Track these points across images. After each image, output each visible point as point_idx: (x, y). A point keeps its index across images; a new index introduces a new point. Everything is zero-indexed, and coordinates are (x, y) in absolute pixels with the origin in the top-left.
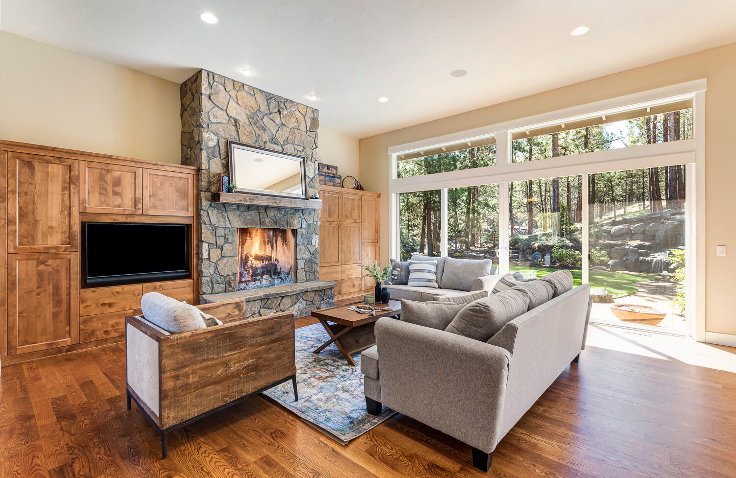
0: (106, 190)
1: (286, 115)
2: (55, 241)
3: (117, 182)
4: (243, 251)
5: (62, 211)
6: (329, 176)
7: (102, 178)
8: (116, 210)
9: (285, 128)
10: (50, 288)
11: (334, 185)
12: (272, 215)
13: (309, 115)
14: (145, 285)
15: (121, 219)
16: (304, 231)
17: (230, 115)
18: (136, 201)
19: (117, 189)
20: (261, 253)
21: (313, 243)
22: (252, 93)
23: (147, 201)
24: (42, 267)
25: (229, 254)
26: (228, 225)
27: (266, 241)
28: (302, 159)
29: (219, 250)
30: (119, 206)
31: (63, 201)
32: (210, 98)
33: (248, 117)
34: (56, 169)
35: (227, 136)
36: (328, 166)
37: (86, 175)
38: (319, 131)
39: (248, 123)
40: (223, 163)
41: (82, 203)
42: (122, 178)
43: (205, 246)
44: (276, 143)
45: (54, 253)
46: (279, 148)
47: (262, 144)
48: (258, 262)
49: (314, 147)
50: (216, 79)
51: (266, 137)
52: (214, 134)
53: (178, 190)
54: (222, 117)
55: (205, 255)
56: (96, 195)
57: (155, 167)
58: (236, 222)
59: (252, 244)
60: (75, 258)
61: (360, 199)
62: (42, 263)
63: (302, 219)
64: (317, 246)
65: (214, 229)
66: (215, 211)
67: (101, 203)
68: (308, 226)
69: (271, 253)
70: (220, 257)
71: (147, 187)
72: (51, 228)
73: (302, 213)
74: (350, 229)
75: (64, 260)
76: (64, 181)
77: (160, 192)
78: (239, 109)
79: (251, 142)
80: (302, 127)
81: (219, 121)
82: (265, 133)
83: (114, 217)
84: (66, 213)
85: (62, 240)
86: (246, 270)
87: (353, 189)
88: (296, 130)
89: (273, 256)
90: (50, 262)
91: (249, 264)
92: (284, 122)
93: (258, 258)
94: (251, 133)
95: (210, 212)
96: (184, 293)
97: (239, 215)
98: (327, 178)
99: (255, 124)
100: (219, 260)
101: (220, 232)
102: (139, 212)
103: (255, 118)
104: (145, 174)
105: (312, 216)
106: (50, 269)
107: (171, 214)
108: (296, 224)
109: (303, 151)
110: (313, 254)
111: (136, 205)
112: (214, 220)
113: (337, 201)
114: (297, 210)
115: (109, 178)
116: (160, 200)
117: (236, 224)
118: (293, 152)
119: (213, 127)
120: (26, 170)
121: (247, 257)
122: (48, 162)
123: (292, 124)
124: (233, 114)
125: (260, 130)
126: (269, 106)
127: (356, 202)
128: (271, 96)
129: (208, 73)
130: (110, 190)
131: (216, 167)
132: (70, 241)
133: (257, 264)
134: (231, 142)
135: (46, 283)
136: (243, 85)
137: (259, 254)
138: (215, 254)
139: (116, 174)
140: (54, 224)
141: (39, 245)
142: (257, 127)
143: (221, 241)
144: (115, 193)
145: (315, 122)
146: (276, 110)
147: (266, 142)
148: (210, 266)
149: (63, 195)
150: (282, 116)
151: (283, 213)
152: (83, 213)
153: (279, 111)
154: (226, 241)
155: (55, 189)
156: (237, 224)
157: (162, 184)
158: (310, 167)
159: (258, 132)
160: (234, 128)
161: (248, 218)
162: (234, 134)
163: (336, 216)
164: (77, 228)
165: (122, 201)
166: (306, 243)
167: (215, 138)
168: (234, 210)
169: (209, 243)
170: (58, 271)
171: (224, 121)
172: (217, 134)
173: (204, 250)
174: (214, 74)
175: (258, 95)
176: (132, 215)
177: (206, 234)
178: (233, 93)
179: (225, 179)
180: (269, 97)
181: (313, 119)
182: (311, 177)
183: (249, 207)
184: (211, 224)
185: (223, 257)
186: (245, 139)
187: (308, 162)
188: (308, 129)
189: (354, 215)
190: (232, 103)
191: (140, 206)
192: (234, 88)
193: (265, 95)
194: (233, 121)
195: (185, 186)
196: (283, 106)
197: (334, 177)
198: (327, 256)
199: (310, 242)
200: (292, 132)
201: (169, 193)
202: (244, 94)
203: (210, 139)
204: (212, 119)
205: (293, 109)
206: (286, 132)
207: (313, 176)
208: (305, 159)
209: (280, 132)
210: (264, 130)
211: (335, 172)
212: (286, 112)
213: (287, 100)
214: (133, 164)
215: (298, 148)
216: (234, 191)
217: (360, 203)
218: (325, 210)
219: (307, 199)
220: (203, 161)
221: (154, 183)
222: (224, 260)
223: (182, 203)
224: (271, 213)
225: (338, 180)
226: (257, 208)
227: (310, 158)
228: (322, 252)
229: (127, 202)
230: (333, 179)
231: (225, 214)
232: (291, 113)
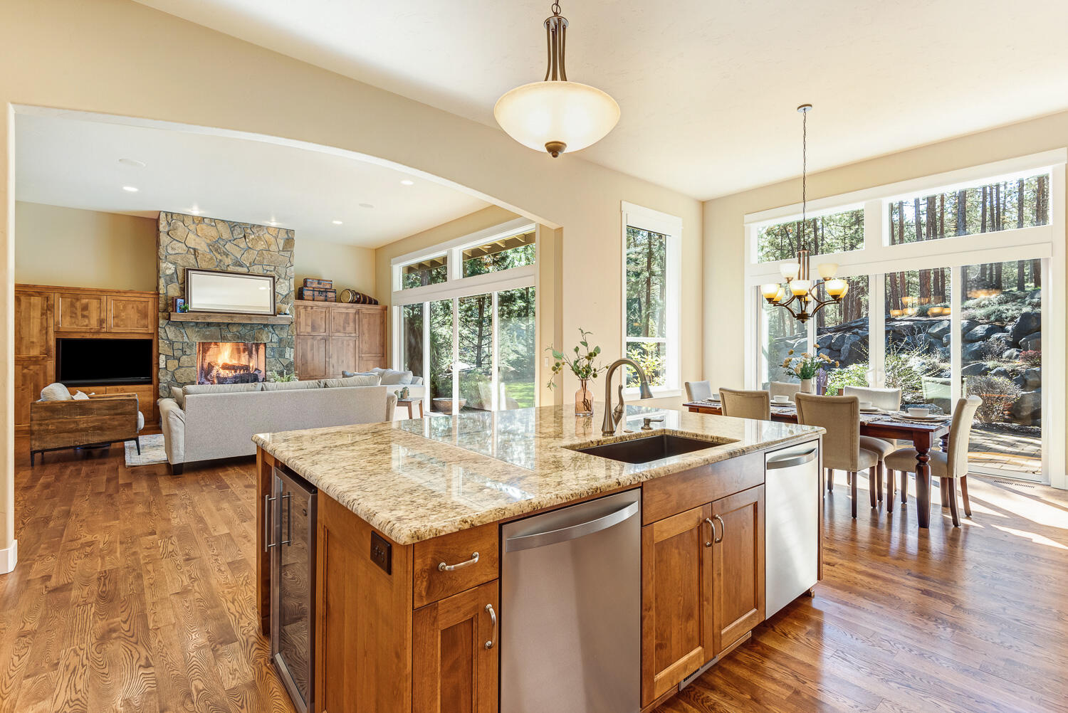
0: (76, 314)
1: (253, 239)
2: (35, 352)
3: (85, 308)
4: (204, 359)
5: (41, 330)
6: (319, 291)
7: (72, 305)
8: (84, 329)
9: (251, 252)
10: (32, 386)
11: (326, 300)
12: (235, 330)
13: (283, 235)
14: (108, 387)
15: (88, 336)
16: (275, 345)
17: (189, 245)
18: (101, 322)
19: (85, 313)
20: (234, 363)
21: (287, 356)
22: (213, 224)
23: (111, 321)
24: (25, 371)
25: (186, 365)
26: (186, 339)
28: (271, 279)
29: (177, 361)
30: (87, 326)
31: (42, 323)
32: (168, 234)
33: (209, 245)
34: (37, 300)
35: (185, 264)
36: (319, 280)
37: (60, 304)
38: (296, 249)
39: (208, 251)
40: (181, 287)
41: (56, 324)
42: (89, 305)
43: (162, 358)
44: (241, 266)
45: (35, 361)
46: (244, 270)
47: (224, 268)
48: (227, 372)
49: (289, 265)
50: (174, 218)
51: (228, 261)
52: (171, 263)
53: (139, 311)
54: (180, 248)
55: (162, 365)
56: (68, 318)
57: (118, 294)
58: (194, 338)
59: (218, 353)
60: (51, 365)
61: (358, 312)
62: (26, 368)
63: (273, 334)
64: (292, 359)
65: (171, 343)
66: (172, 329)
67: (71, 324)
68: (280, 340)
69: (249, 363)
70: (177, 366)
71: (111, 310)
72: (33, 342)
73: (273, 328)
74: (343, 343)
75: (42, 366)
76: (42, 309)
77: (123, 314)
78: (198, 239)
79: (211, 267)
80: (273, 248)
81: (177, 252)
82: (227, 257)
83: (83, 334)
84: (44, 332)
85: (41, 352)
87: (350, 303)
88: (264, 252)
89: (251, 365)
90: (31, 367)
91: (214, 373)
92: (250, 245)
93: (225, 367)
94: (211, 259)
95: (167, 329)
96: (144, 396)
97: (198, 332)
98: (316, 293)
99: (216, 250)
100: (177, 369)
101: (176, 346)
102: (104, 330)
103: (215, 246)
104: (109, 300)
105: (286, 331)
106: (32, 372)
107: (133, 331)
108: (265, 339)
109: (274, 270)
110: (287, 366)
111: (101, 325)
112: (171, 336)
113: (324, 315)
114: (266, 326)
115: (78, 304)
116: (122, 320)
118: (261, 272)
119: (171, 258)
121: (211, 367)
122: (31, 296)
123: (261, 245)
124: (192, 244)
125: (221, 256)
126: (232, 234)
127: (351, 316)
128: (235, 224)
129: (167, 213)
130: (79, 313)
131: (174, 290)
132: (47, 352)
133: (224, 373)
134: (188, 269)
135: (28, 382)
136: (204, 218)
137: (230, 364)
138: (172, 364)
139: (84, 301)
140: (35, 340)
141: (24, 354)
142: (219, 253)
143: (177, 353)
144: (83, 316)
145: (289, 242)
146: (241, 236)
147: (228, 266)
148: (167, 374)
149: (41, 319)
150: (247, 240)
151: (249, 328)
152: (56, 332)
153: (245, 236)
154: (184, 353)
155: (37, 315)
157: (124, 307)
158: (283, 285)
159: (219, 257)
160: (193, 256)
161: (207, 333)
162: (192, 260)
163: (323, 330)
164: (52, 343)
165: (89, 321)
166: (277, 356)
167: (172, 267)
168: (193, 326)
169: (166, 355)
170: (37, 374)
171: (180, 251)
172: (175, 263)
173: (160, 361)
174: (172, 214)
175: (220, 226)
176: (98, 332)
177: (163, 347)
178: (192, 227)
179: (179, 301)
180: (233, 226)
181: (287, 239)
182: (284, 294)
183: (209, 324)
184: (168, 339)
185: (180, 367)
186: (204, 265)
187: (281, 280)
188: (281, 249)
189: (347, 329)
190: (191, 236)
191: (104, 325)
192: (194, 223)
193: (227, 224)
194: (192, 250)
195: (146, 308)
196: (249, 231)
197: (326, 291)
198: (309, 369)
199: (282, 355)
200: (260, 253)
201: (131, 314)
202: (204, 226)
203: (168, 268)
204: (170, 251)
205: (261, 233)
206: (253, 255)
207: (287, 292)
208: (277, 278)
209: (245, 255)
210: (227, 255)
211: (328, 287)
212: (253, 236)
213: (254, 225)
214: (99, 293)
215: (268, 268)
216: (188, 311)
217: (357, 316)
218: (306, 325)
219: (275, 315)
220: (161, 286)
221: (117, 307)
222: (182, 370)
223: (143, 322)
224: (234, 329)
225: (331, 295)
226: (218, 325)
227: (284, 276)
228: (303, 365)
229: (94, 323)
230: (324, 294)
231: (183, 331)
232: (260, 238)
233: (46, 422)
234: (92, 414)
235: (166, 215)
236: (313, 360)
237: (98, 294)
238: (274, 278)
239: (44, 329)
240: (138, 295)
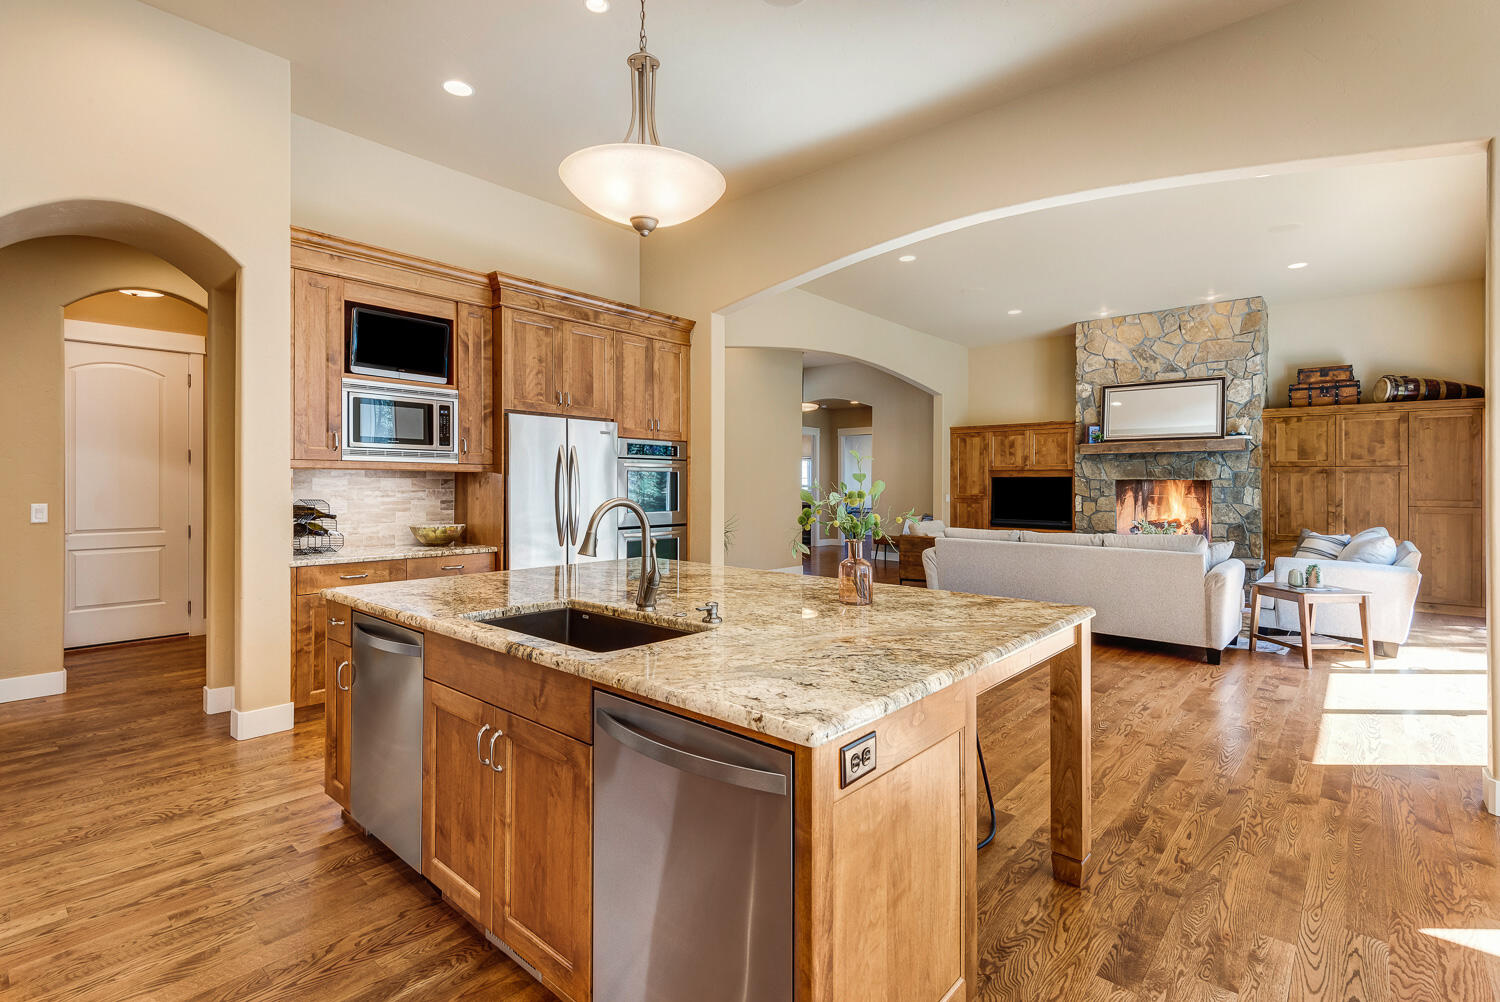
0: (1005, 452)
1: (1192, 327)
2: (975, 491)
3: (1012, 445)
5: (980, 470)
6: (1322, 389)
7: (1002, 443)
8: (1011, 467)
9: (1190, 347)
11: (1337, 403)
12: (1165, 462)
13: (1240, 309)
15: (1015, 475)
16: (1226, 484)
17: (1107, 357)
18: (1025, 458)
19: (1012, 450)
21: (1247, 500)
22: (1137, 321)
23: (1033, 458)
24: (969, 509)
25: (1103, 509)
26: (1104, 477)
28: (1220, 382)
29: (1094, 504)
30: (1013, 464)
31: (980, 463)
32: (1085, 349)
33: (1132, 351)
34: (977, 440)
35: (1103, 382)
36: (1323, 369)
37: (993, 442)
39: (1130, 358)
40: (1098, 412)
41: (991, 463)
42: (1016, 442)
43: (1078, 500)
44: (1174, 370)
45: (975, 499)
46: (1180, 375)
47: (1151, 378)
49: (1252, 354)
50: (1092, 326)
51: (1156, 367)
52: (1088, 383)
53: (1058, 445)
54: (1097, 362)
55: (1078, 508)
56: (999, 457)
57: (1040, 428)
58: (1111, 474)
60: (987, 504)
61: (1405, 419)
62: (970, 506)
63: (1223, 465)
64: (1257, 506)
65: (1088, 481)
66: (1089, 463)
67: (1002, 462)
68: (1236, 476)
70: (1094, 510)
71: (1033, 445)
72: (974, 482)
73: (1223, 458)
75: (980, 505)
76: (981, 449)
77: (1044, 449)
78: (1118, 347)
79: (1135, 380)
80: (1224, 333)
81: (1094, 368)
82: (1155, 362)
83: (1010, 473)
84: (982, 471)
85: (980, 490)
88: (1209, 343)
90: (973, 506)
92: (1187, 338)
94: (1135, 368)
95: (1083, 464)
97: (1118, 466)
98: (1316, 393)
99: (1141, 356)
100: (1094, 513)
101: (1094, 484)
102: (1027, 468)
103: (1139, 351)
104: (1032, 435)
105: (1245, 460)
106: (973, 510)
107: (1053, 468)
108: (1209, 473)
109: (1226, 366)
110: (1247, 517)
111: (1025, 462)
112: (1088, 472)
113: (1325, 429)
114: (1211, 454)
115: (1007, 442)
116: (1043, 456)
117: (1113, 476)
118: (1204, 375)
119: (1087, 377)
120: (963, 444)
122: (973, 436)
123: (1205, 333)
124: (1111, 355)
125: (1147, 362)
126: (1163, 327)
127: (1389, 428)
128: (1166, 312)
129: (1082, 323)
130: (1007, 452)
131: (1090, 416)
132: (983, 491)
134: (1105, 388)
135: (971, 519)
136: (1125, 317)
138: (1090, 507)
139: (1012, 438)
140: (975, 479)
141: (968, 493)
142: (1144, 359)
143: (1095, 494)
144: (1011, 454)
145: (1253, 319)
146: (1177, 326)
147: (1157, 373)
148: (1083, 519)
149: (980, 459)
150: (1183, 331)
151: (1185, 459)
152: (991, 471)
153: (1180, 327)
154: (1102, 494)
155: (976, 454)
156: (1115, 476)
157: (1045, 441)
158: (1239, 388)
159: (1144, 364)
160: (1112, 370)
161: (1129, 468)
162: (1111, 376)
164: (988, 482)
165: (1015, 459)
166: (1228, 500)
167: (1088, 387)
168: (1111, 460)
169: (1083, 496)
170: (977, 512)
171: (1098, 366)
172: (1091, 383)
173: (1077, 503)
174: (1089, 322)
175: (1146, 320)
176: (1022, 470)
177: (1079, 486)
178: (1111, 333)
179: (1092, 429)
180: (1163, 316)
181: (1249, 314)
182: (1243, 401)
183: (1131, 456)
184: (1084, 477)
185: (1097, 511)
186: (1125, 379)
187: (1235, 381)
188: (1237, 332)
189: (1379, 451)
190: (1111, 344)
191: (1028, 463)
192: (1114, 326)
193: (1155, 317)
194: (1111, 363)
195: (1065, 440)
196: (1186, 317)
197: (1337, 385)
198: (1294, 524)
199: (1238, 498)
200: (1204, 347)
201: (1052, 448)
202: (1125, 328)
203: (1084, 390)
204: (1087, 369)
205: (1205, 316)
206: (1193, 351)
207: (1248, 399)
208: (1229, 378)
209: (1181, 353)
210: (1154, 359)
211: (1343, 376)
212: (1192, 324)
213: (1193, 308)
214: (1023, 428)
215: (1215, 366)
216: (1102, 441)
217: (1403, 427)
218: (1288, 449)
219: (1222, 437)
220: (1077, 413)
221: (1038, 441)
222: (1099, 515)
223: (1062, 457)
224: (1164, 461)
225: (1347, 392)
226: (1143, 456)
227: (1241, 374)
228: (1281, 516)
229: (1019, 461)
230: (1334, 392)
231: (1100, 466)
232: (1202, 323)
235: (1083, 326)
236: (1302, 509)
237: (1021, 428)
238: (1223, 379)
239: (982, 468)
240: (1058, 426)
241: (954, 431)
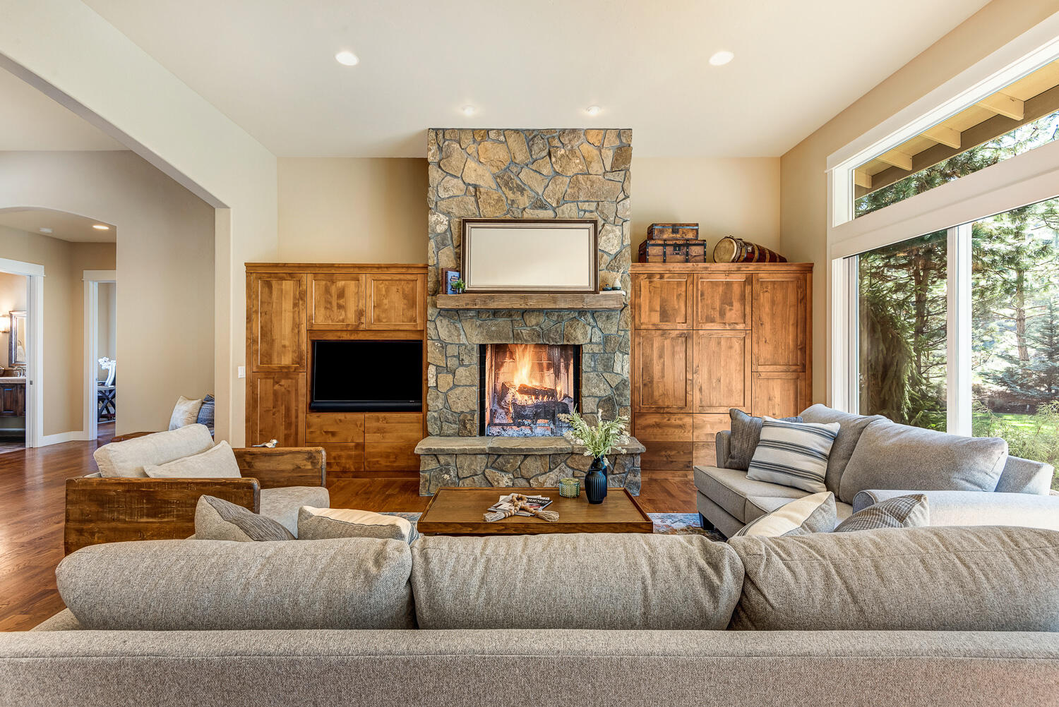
0: (331, 303)
1: (562, 156)
2: (287, 360)
3: (341, 295)
4: (496, 378)
5: (293, 329)
6: (675, 246)
7: (327, 291)
8: (339, 326)
9: (560, 179)
10: (283, 408)
11: (687, 261)
12: (534, 322)
13: (611, 141)
14: (367, 415)
15: (346, 337)
16: (596, 349)
17: (467, 181)
18: (360, 314)
19: (341, 302)
20: (535, 384)
21: (618, 368)
22: (502, 138)
23: (371, 314)
24: (277, 387)
25: (463, 382)
26: (463, 340)
27: (545, 365)
28: (591, 226)
29: (451, 376)
30: (343, 321)
31: (294, 318)
32: (440, 167)
33: (496, 177)
34: (288, 285)
35: (463, 213)
36: (674, 225)
37: (313, 288)
38: (633, 166)
39: (494, 186)
40: (456, 253)
41: (310, 319)
42: (346, 289)
43: (432, 370)
44: (543, 207)
45: (286, 373)
46: (549, 214)
47: (518, 215)
48: (526, 397)
49: (622, 196)
50: (447, 137)
51: (523, 200)
52: (443, 214)
53: (405, 296)
54: (455, 186)
55: (432, 383)
56: (322, 310)
57: (380, 271)
58: (472, 335)
59: (516, 369)
60: (303, 380)
61: (749, 280)
62: (277, 383)
63: (593, 327)
64: (626, 375)
65: (444, 345)
66: (445, 322)
67: (327, 318)
68: (606, 339)
69: (556, 385)
70: (452, 385)
71: (371, 296)
72: (284, 346)
73: (593, 318)
74: (719, 343)
75: (294, 381)
76: (295, 298)
77: (385, 301)
78: (480, 170)
79: (499, 215)
80: (596, 168)
81: (451, 194)
82: (522, 194)
83: (339, 334)
84: (296, 331)
85: (293, 360)
86: (503, 408)
87: (733, 261)
88: (580, 177)
89: (558, 389)
90: (283, 382)
91: (509, 398)
92: (557, 169)
93: (524, 390)
94: (499, 200)
95: (438, 323)
96: (411, 431)
97: (480, 326)
98: (669, 250)
99: (506, 184)
100: (451, 389)
101: (452, 350)
102: (362, 327)
103: (506, 179)
104: (369, 280)
105: (615, 321)
106: (283, 389)
107: (397, 328)
108: (580, 337)
109: (597, 209)
110: (617, 388)
111: (360, 319)
112: (444, 334)
113: (684, 289)
114: (582, 312)
115: (333, 290)
116: (385, 311)
117: (474, 339)
118: (575, 216)
119: (443, 205)
120: (266, 290)
121: (505, 389)
122: (282, 279)
123: (575, 166)
124: (471, 179)
125: (514, 193)
126: (531, 151)
127: (736, 290)
128: (535, 133)
129: (437, 131)
130: (334, 304)
131: (446, 259)
132: (299, 360)
133: (523, 399)
134: (466, 221)
135: (279, 403)
136: (488, 131)
137: (530, 385)
138: (445, 381)
139: (341, 284)
140: (287, 343)
141: (276, 363)
142: (511, 189)
143: (452, 363)
144: (340, 307)
145: (623, 155)
146: (545, 153)
147: (524, 209)
148: (437, 397)
149: (294, 312)
150: (553, 160)
151: (555, 318)
152: (310, 331)
153: (549, 154)
154: (461, 363)
155: (287, 305)
156: (477, 339)
157: (387, 290)
158: (611, 235)
159: (511, 196)
160: (473, 199)
161: (493, 328)
162: (472, 207)
163: (680, 319)
164: (306, 347)
165: (346, 315)
166: (600, 368)
167: (444, 219)
168: (472, 317)
169: (437, 366)
170: (289, 391)
171: (456, 192)
172: (448, 214)
173: (430, 375)
174: (444, 130)
175: (512, 140)
176: (356, 331)
177: (432, 353)
178: (472, 149)
179: (451, 274)
180: (530, 137)
181: (620, 148)
182: (613, 252)
183: (496, 313)
184: (439, 340)
185: (455, 386)
186: (489, 212)
187: (608, 227)
188: (608, 168)
189: (728, 315)
190: (471, 164)
191: (363, 320)
192: (475, 141)
193: (523, 136)
194: (471, 189)
195: (414, 290)
196: (556, 143)
197: (688, 244)
198: (656, 394)
199: (609, 367)
200: (574, 182)
201: (396, 301)
202: (488, 144)
203: (439, 222)
204: (443, 194)
205: (576, 143)
206: (562, 185)
207: (618, 249)
208: (601, 222)
209: (550, 187)
210: (522, 191)
211: (690, 236)
212: (563, 151)
213: (564, 131)
214: (357, 271)
215: (586, 206)
216: (463, 292)
217: (748, 289)
218: (652, 310)
219: (596, 292)
220: (430, 254)
221: (378, 290)
222: (458, 391)
223: (409, 313)
224: (532, 320)
225: (696, 251)
226: (509, 313)
227: (612, 219)
228: (645, 385)
229: (351, 317)
230: (684, 250)
231: (459, 325)
232: (572, 150)
233: (91, 525)
234: (168, 513)
235: (437, 134)
236: (663, 377)
237: (355, 271)
238: (595, 222)
239: (296, 325)
240: (404, 270)
241: (251, 268)
